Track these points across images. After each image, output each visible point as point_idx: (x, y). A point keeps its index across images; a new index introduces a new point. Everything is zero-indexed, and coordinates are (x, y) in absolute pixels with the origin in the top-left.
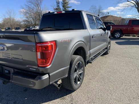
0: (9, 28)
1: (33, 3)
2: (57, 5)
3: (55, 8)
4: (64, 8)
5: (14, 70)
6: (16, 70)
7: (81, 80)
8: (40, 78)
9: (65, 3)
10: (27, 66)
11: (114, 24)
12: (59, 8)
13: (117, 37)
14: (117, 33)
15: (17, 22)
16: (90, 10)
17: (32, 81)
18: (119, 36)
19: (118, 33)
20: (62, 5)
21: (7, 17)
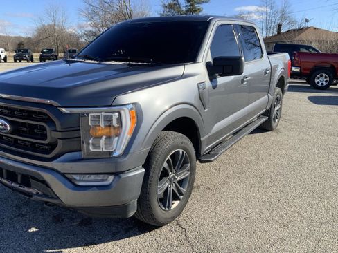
0: (51, 51)
3: (167, 4)
11: (316, 50)
12: (176, 4)
13: (320, 85)
14: (322, 76)
18: (326, 81)
19: (324, 75)
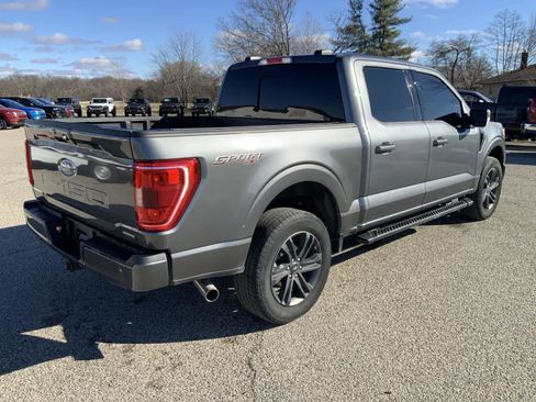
0: (174, 100)
1: (261, 9)
2: (349, 15)
3: (343, 27)
4: (377, 26)
5: (94, 233)
6: (98, 234)
7: (306, 295)
8: (139, 262)
9: (386, 6)
10: (117, 225)
12: (358, 27)
15: (204, 77)
16: (491, 32)
17: (122, 268)
20: (372, 13)
21: (173, 59)
